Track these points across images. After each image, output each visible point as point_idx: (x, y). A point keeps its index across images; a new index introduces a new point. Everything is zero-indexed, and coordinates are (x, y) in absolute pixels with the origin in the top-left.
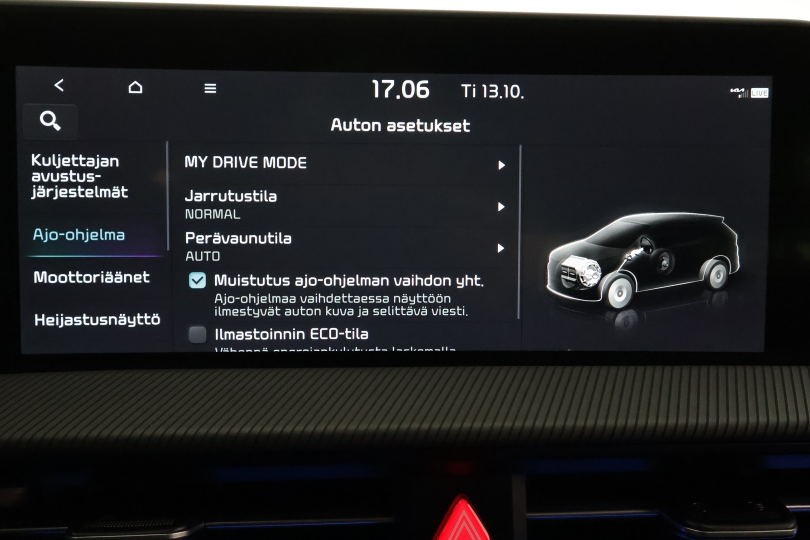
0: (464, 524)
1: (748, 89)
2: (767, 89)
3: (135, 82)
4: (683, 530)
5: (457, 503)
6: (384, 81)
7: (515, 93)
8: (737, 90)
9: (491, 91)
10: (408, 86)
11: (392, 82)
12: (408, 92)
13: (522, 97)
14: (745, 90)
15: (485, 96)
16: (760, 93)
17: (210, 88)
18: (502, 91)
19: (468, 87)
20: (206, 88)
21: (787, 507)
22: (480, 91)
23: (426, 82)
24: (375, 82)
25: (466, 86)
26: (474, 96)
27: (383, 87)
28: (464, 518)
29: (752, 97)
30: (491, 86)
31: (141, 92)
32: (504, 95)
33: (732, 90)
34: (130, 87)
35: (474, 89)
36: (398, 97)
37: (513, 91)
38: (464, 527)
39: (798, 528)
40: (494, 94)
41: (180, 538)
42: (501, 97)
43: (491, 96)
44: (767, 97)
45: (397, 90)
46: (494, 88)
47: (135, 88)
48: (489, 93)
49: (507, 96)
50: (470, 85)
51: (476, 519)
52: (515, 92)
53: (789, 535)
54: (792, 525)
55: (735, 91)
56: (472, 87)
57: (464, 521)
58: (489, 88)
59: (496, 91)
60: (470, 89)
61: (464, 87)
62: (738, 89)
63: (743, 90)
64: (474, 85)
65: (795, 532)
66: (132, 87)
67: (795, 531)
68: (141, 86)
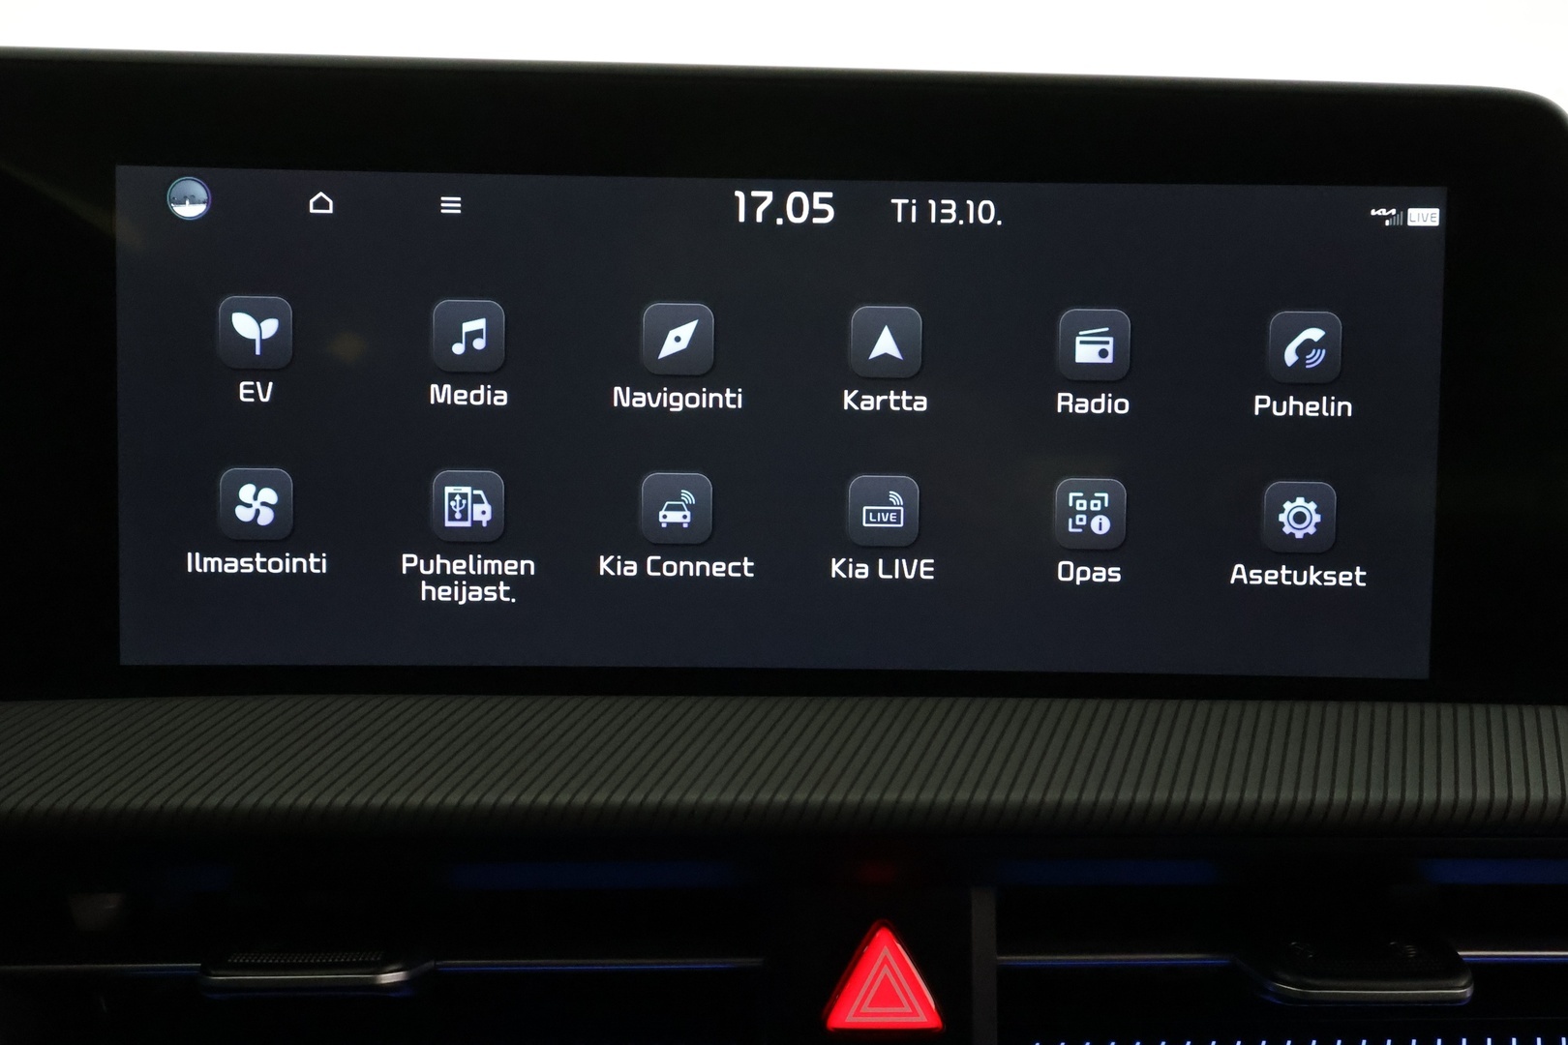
0: (886, 970)
1: (1403, 210)
2: (1437, 211)
3: (321, 194)
4: (1271, 989)
5: (874, 934)
6: (755, 194)
7: (986, 215)
8: (1383, 212)
9: (943, 211)
10: (798, 203)
11: (769, 195)
12: (798, 212)
13: (999, 223)
14: (1397, 212)
15: (933, 220)
16: (1423, 217)
17: (451, 205)
18: (962, 212)
19: (903, 205)
20: (443, 205)
21: (1460, 953)
22: (924, 211)
23: (830, 195)
24: (739, 194)
25: (900, 202)
26: (914, 220)
27: (752, 204)
28: (886, 961)
29: (1410, 224)
30: (944, 202)
31: (330, 211)
32: (966, 219)
33: (1373, 212)
34: (312, 201)
35: (914, 208)
36: (780, 221)
37: (984, 212)
38: (886, 976)
39: (1475, 987)
40: (949, 216)
41: (394, 983)
42: (961, 222)
43: (943, 221)
44: (1437, 224)
45: (778, 208)
46: (949, 207)
47: (321, 204)
48: (940, 216)
49: (971, 221)
50: (906, 201)
51: (906, 962)
52: (986, 212)
53: (1458, 999)
54: (1463, 983)
55: (1379, 213)
56: (910, 205)
57: (886, 966)
58: (939, 207)
59: (952, 211)
60: (907, 209)
61: (897, 204)
62: (1384, 210)
63: (1393, 211)
64: (914, 201)
65: (1468, 995)
66: (314, 203)
67: (1468, 992)
68: (331, 202)
